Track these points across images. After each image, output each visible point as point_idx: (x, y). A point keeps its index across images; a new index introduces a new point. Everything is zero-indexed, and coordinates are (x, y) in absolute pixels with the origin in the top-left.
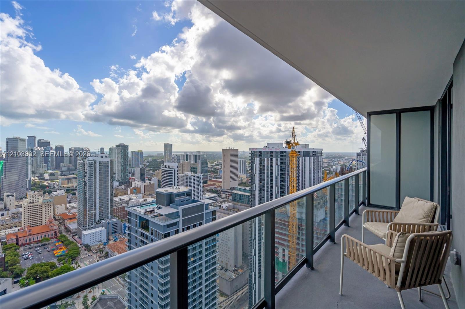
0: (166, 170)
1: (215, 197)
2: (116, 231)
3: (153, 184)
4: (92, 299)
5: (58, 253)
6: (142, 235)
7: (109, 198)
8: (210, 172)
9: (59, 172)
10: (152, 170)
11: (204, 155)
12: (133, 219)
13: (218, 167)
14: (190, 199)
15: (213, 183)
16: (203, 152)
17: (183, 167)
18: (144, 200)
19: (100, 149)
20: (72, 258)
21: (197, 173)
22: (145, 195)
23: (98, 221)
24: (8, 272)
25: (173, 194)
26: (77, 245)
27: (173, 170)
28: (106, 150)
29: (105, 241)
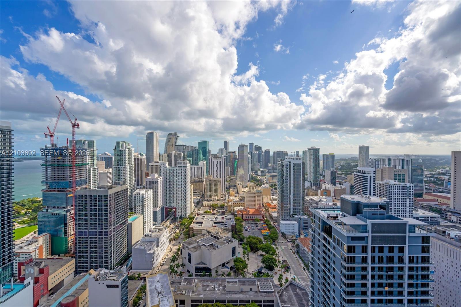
0: (359, 175)
1: (435, 217)
2: (306, 227)
3: (345, 189)
4: (286, 280)
5: (265, 232)
6: (325, 239)
7: (301, 196)
8: (426, 182)
9: (267, 171)
10: (344, 173)
11: (418, 159)
12: (317, 221)
13: (443, 177)
14: (385, 213)
15: (433, 198)
16: (416, 156)
17: (383, 173)
18: (334, 204)
19: (295, 152)
20: (272, 240)
21: (404, 182)
22: (335, 198)
23: (292, 215)
24: (237, 236)
25: (361, 203)
26: (276, 231)
27: (369, 176)
28: (301, 153)
29: (297, 234)
